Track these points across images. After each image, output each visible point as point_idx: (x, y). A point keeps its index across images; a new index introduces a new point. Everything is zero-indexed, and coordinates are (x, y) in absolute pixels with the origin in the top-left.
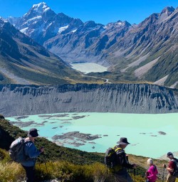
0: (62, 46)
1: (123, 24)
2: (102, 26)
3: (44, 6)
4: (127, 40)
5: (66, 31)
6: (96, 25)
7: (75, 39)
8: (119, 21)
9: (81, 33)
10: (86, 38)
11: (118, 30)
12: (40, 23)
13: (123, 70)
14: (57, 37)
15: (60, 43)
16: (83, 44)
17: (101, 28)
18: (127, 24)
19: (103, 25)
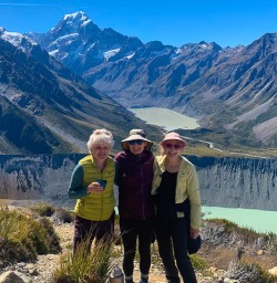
0: (110, 79)
1: (210, 48)
2: (173, 49)
3: (83, 18)
4: (224, 74)
5: (117, 56)
6: (164, 47)
7: (131, 68)
8: (203, 43)
9: (140, 60)
10: (149, 67)
11: (201, 57)
12: (76, 43)
13: (230, 127)
14: (103, 66)
15: (107, 75)
16: (144, 77)
17: (173, 52)
18: (216, 47)
19: (175, 48)
